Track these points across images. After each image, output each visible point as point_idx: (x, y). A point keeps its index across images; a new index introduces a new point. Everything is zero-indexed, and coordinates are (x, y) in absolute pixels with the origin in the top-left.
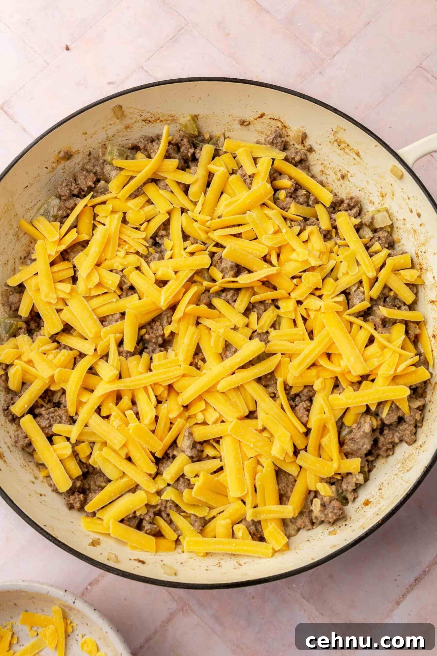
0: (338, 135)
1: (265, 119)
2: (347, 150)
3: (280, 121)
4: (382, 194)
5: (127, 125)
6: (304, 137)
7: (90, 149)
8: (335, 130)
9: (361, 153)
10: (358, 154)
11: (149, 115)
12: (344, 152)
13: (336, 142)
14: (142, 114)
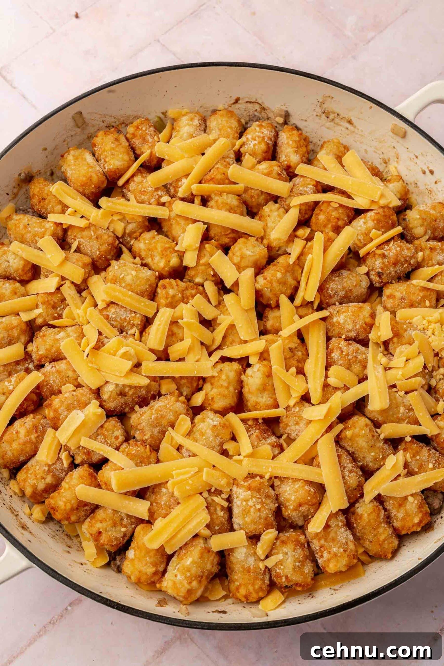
0: (325, 106)
1: (241, 103)
2: (337, 120)
3: (258, 103)
4: (385, 160)
5: (90, 134)
6: (287, 116)
7: (52, 168)
8: (321, 100)
9: (354, 121)
10: (350, 122)
11: (113, 120)
12: (335, 123)
13: (323, 115)
14: (104, 119)
